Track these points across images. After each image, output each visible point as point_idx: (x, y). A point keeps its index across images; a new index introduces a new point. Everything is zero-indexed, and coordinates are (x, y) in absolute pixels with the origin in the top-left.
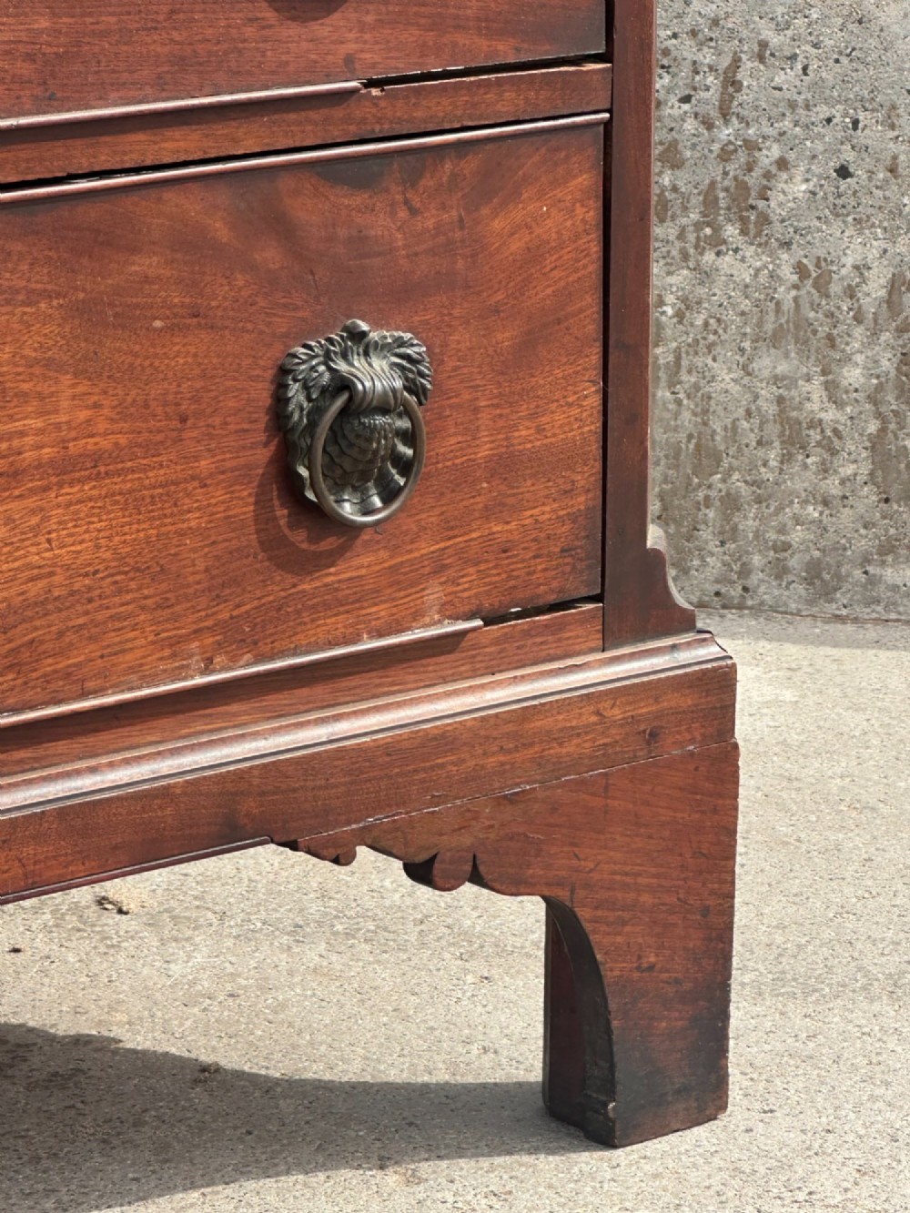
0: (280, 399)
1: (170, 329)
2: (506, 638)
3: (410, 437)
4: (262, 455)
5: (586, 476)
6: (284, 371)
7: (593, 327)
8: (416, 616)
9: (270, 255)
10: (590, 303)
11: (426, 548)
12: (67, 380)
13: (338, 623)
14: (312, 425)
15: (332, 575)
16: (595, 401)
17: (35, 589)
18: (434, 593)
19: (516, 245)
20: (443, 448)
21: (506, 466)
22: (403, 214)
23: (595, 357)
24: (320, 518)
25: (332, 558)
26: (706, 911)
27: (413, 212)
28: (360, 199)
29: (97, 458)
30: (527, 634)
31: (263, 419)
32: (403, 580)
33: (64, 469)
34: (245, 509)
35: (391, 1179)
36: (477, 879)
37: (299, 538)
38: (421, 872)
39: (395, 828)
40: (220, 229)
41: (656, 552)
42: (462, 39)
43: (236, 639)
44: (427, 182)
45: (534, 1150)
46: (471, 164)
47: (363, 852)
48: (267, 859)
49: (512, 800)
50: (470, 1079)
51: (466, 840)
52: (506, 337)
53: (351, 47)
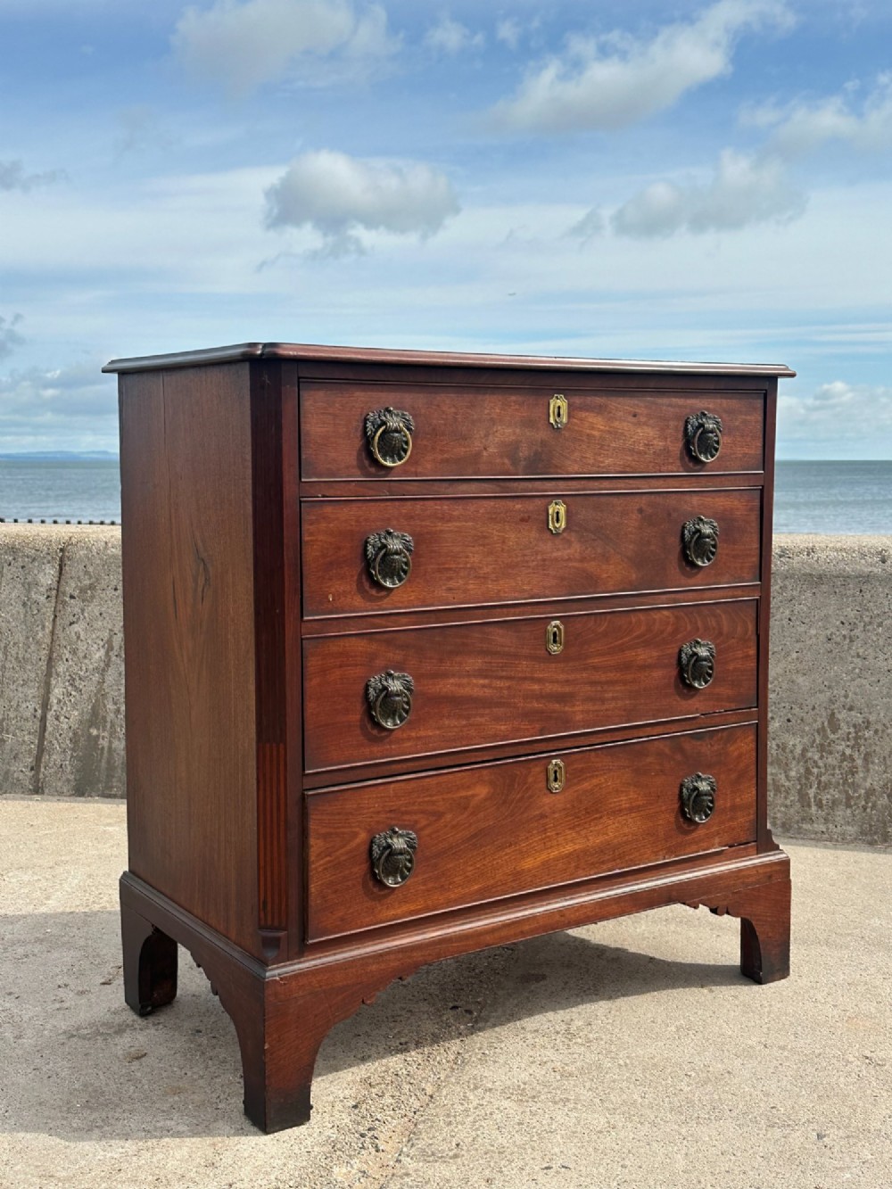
0: (681, 792)
1: (655, 775)
2: (734, 851)
3: (712, 802)
4: (676, 806)
5: (753, 811)
6: (682, 786)
7: (754, 773)
8: (713, 846)
9: (679, 757)
10: (753, 767)
11: (715, 828)
12: (632, 787)
13: (694, 847)
14: (689, 799)
15: (694, 835)
16: (754, 792)
17: (625, 839)
18: (717, 840)
19: (736, 754)
20: (719, 803)
21: (734, 808)
22: (709, 746)
23: (754, 781)
24: (691, 821)
25: (693, 831)
26: (784, 923)
27: (712, 746)
28: (699, 743)
29: (639, 806)
30: (739, 850)
31: (677, 797)
32: (709, 837)
33: (631, 810)
34: (672, 819)
35: (705, 991)
36: (728, 913)
37: (685, 826)
38: (714, 911)
39: (709, 899)
40: (667, 751)
41: (770, 830)
42: (724, 704)
43: (671, 851)
44: (715, 739)
45: (741, 984)
46: (725, 734)
47: (700, 905)
48: (678, 907)
49: (736, 893)
50: (720, 964)
51: (725, 903)
52: (733, 776)
53: (698, 706)
